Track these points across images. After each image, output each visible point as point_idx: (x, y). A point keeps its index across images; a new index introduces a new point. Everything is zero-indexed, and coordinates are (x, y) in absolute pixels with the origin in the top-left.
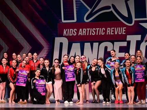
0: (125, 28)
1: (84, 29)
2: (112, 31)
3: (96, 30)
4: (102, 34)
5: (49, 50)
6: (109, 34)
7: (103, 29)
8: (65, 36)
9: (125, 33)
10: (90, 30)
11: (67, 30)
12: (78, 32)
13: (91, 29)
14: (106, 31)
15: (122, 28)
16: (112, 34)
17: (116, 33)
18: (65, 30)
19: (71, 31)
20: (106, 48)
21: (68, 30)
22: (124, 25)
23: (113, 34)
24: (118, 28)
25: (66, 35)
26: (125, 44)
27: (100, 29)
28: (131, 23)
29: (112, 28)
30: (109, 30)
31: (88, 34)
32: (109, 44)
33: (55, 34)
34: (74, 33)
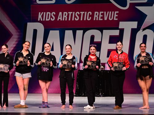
0: (118, 12)
1: (64, 13)
2: (101, 16)
3: (81, 14)
4: (88, 19)
5: (19, 38)
6: (97, 19)
7: (90, 14)
8: (40, 22)
9: (117, 19)
10: (72, 14)
11: (42, 13)
12: (56, 16)
13: (74, 13)
14: (92, 16)
15: (113, 12)
16: (100, 19)
17: (106, 19)
18: (40, 13)
19: (49, 14)
20: (92, 37)
21: (45, 13)
22: (117, 9)
23: (102, 19)
24: (108, 12)
25: (42, 20)
26: (116, 33)
27: (86, 13)
28: (125, 6)
29: (101, 13)
30: (97, 14)
31: (69, 20)
32: (96, 33)
33: (27, 19)
34: (51, 17)
